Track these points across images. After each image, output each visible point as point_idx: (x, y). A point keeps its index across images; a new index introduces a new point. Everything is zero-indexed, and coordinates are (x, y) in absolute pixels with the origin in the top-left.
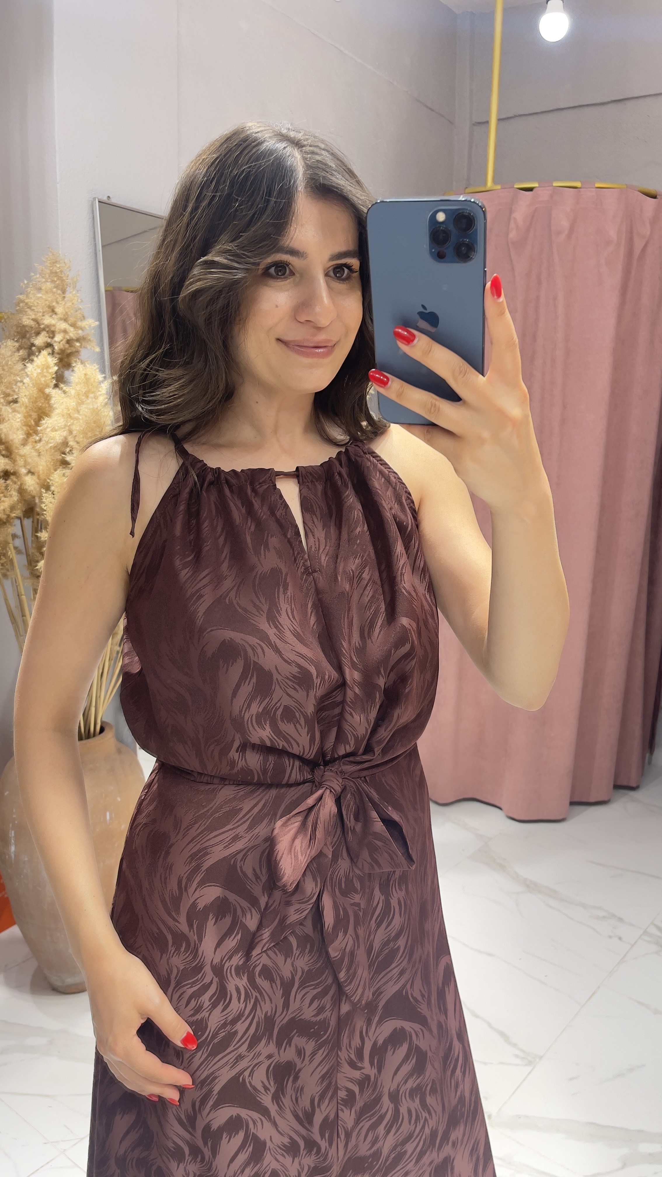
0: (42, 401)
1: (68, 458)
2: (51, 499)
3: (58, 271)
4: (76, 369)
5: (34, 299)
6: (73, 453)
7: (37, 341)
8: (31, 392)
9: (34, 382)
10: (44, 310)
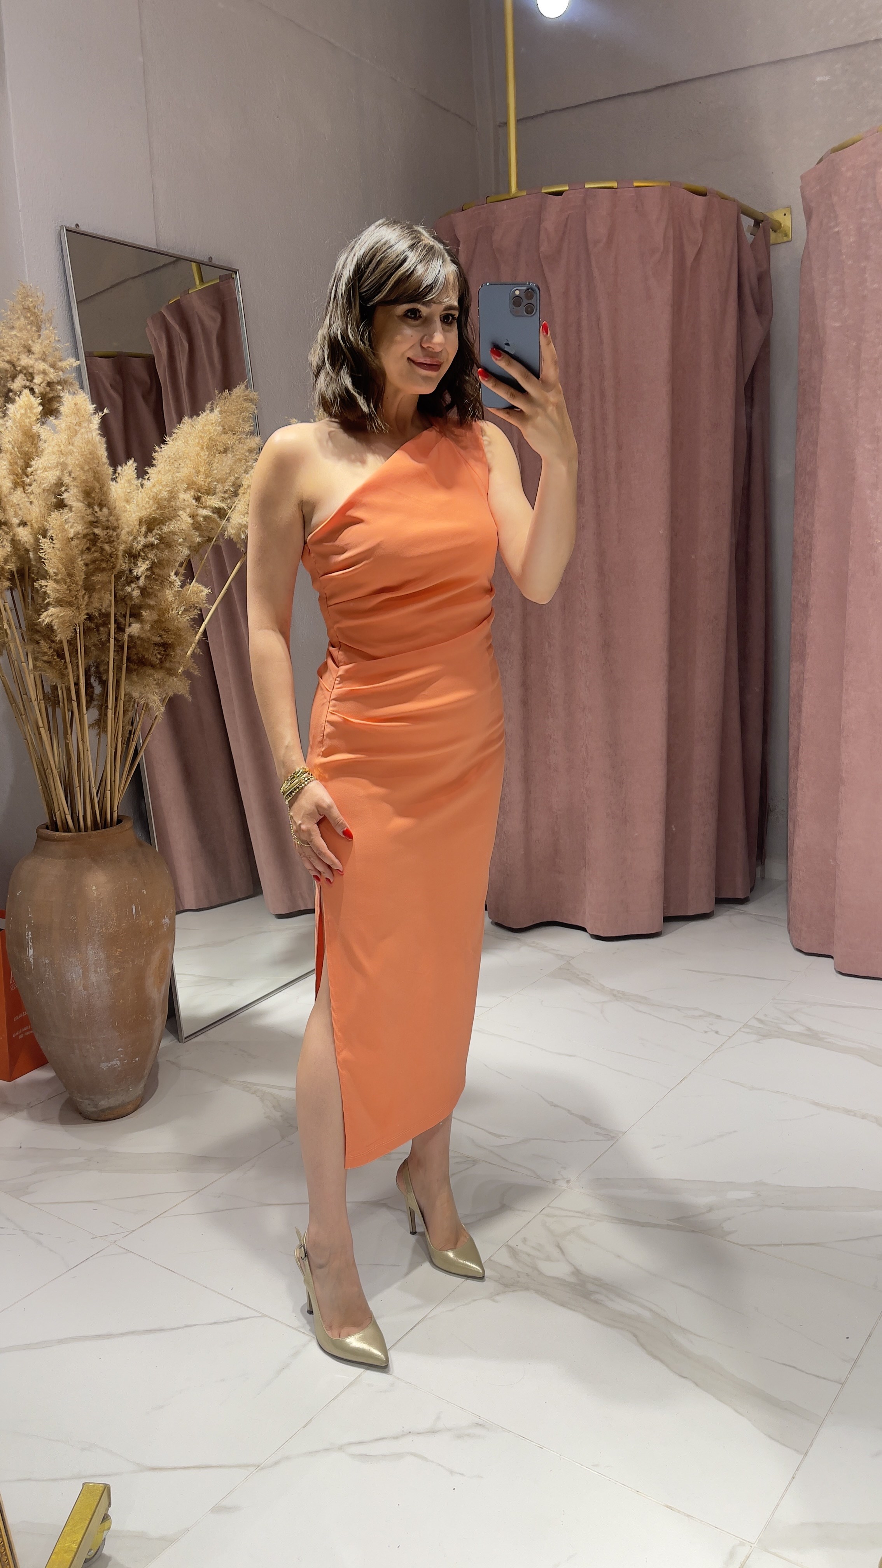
0: (29, 446)
1: (65, 495)
2: (49, 543)
3: (32, 305)
4: (65, 399)
5: (8, 337)
6: (69, 492)
7: (14, 384)
8: (16, 436)
9: (18, 424)
10: (19, 351)
